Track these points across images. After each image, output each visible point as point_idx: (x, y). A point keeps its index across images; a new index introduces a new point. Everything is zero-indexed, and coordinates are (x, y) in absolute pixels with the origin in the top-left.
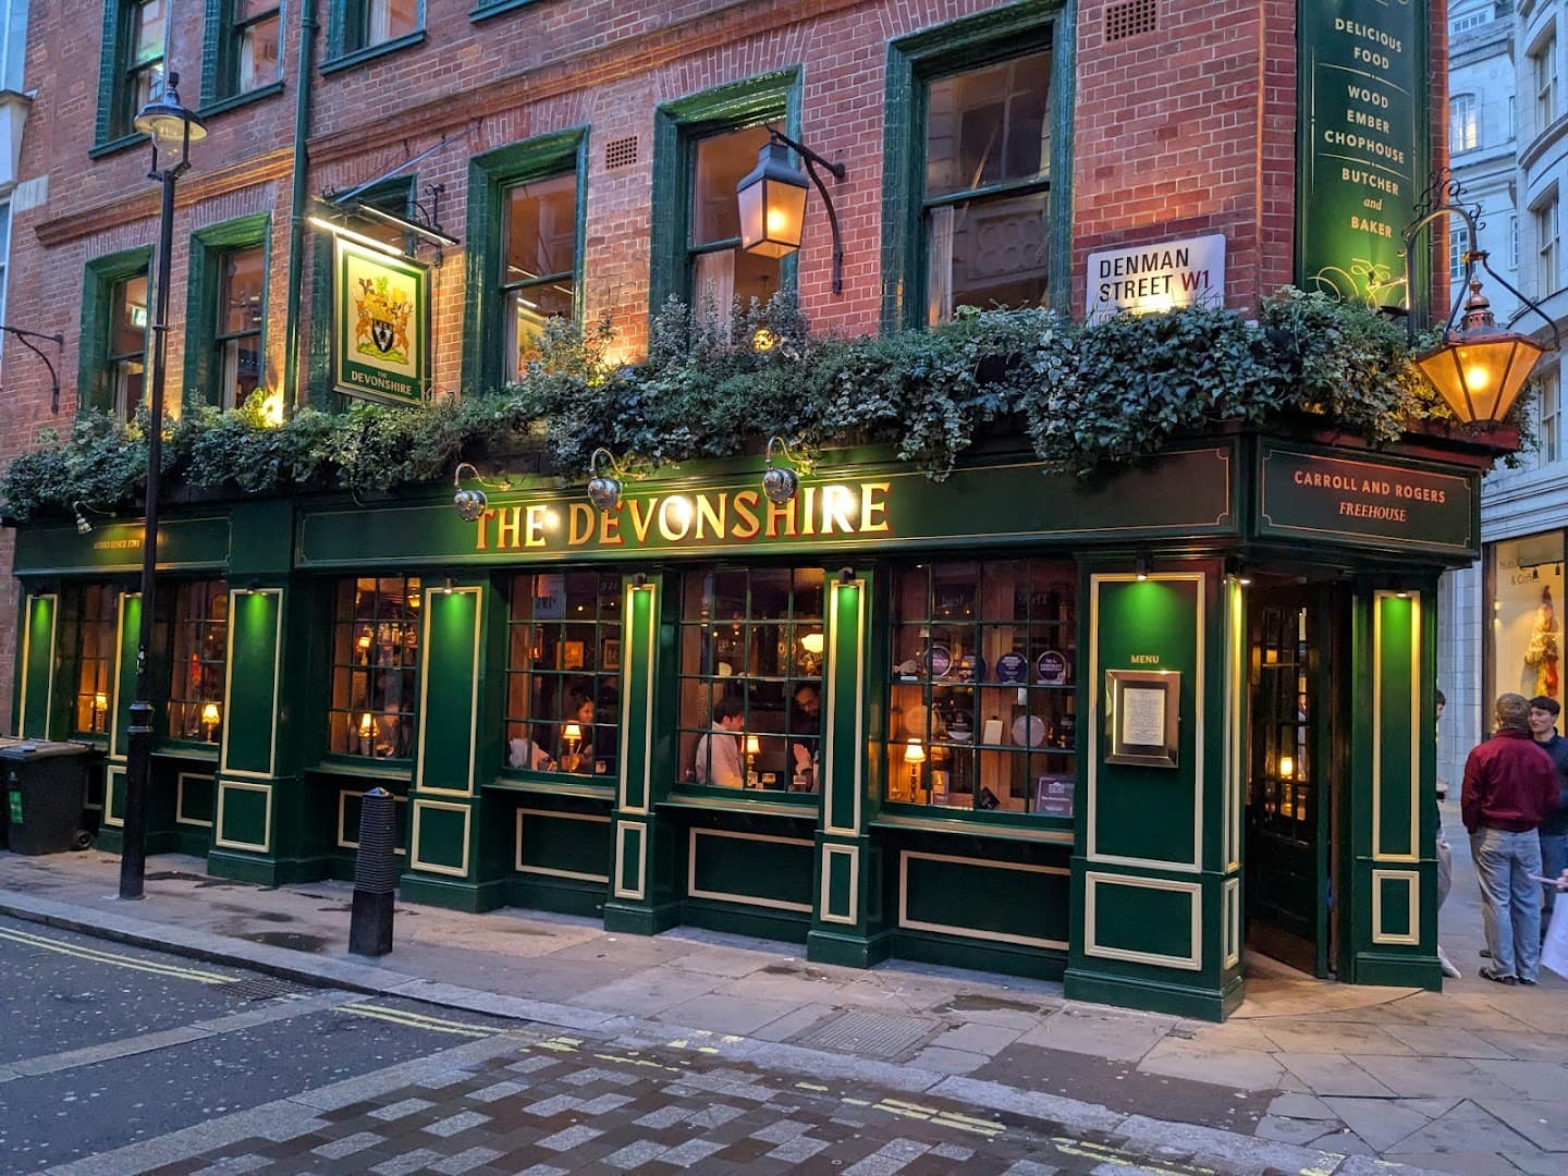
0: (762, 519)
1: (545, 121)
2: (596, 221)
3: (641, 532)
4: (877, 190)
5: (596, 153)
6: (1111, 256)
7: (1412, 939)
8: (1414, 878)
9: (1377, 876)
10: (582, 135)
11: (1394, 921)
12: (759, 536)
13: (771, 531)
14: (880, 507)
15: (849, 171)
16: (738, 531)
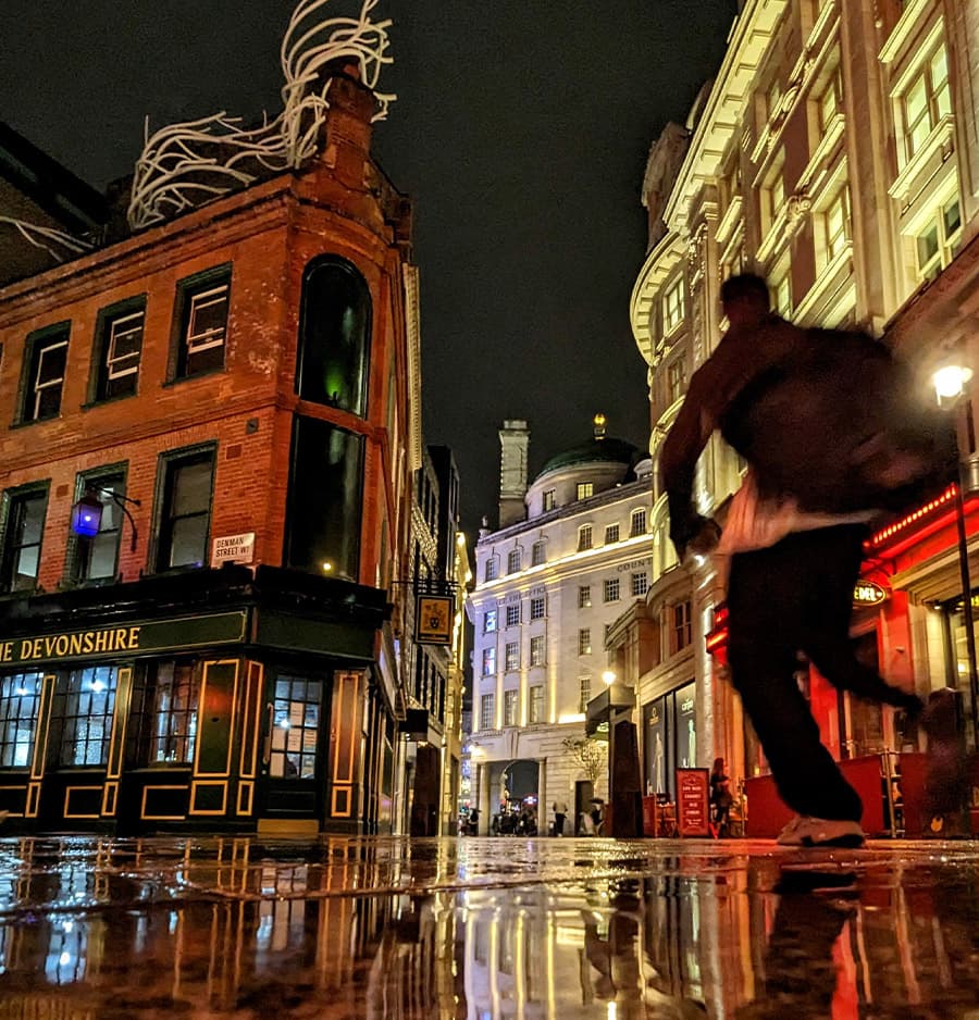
0: (94, 643)
1: (35, 474)
2: (50, 519)
3: (49, 653)
4: (150, 511)
5: (53, 489)
6: (221, 539)
7: (347, 814)
8: (349, 789)
9: (335, 789)
10: (49, 480)
11: (342, 808)
12: (93, 652)
13: (97, 650)
14: (136, 637)
15: (143, 503)
16: (85, 650)
